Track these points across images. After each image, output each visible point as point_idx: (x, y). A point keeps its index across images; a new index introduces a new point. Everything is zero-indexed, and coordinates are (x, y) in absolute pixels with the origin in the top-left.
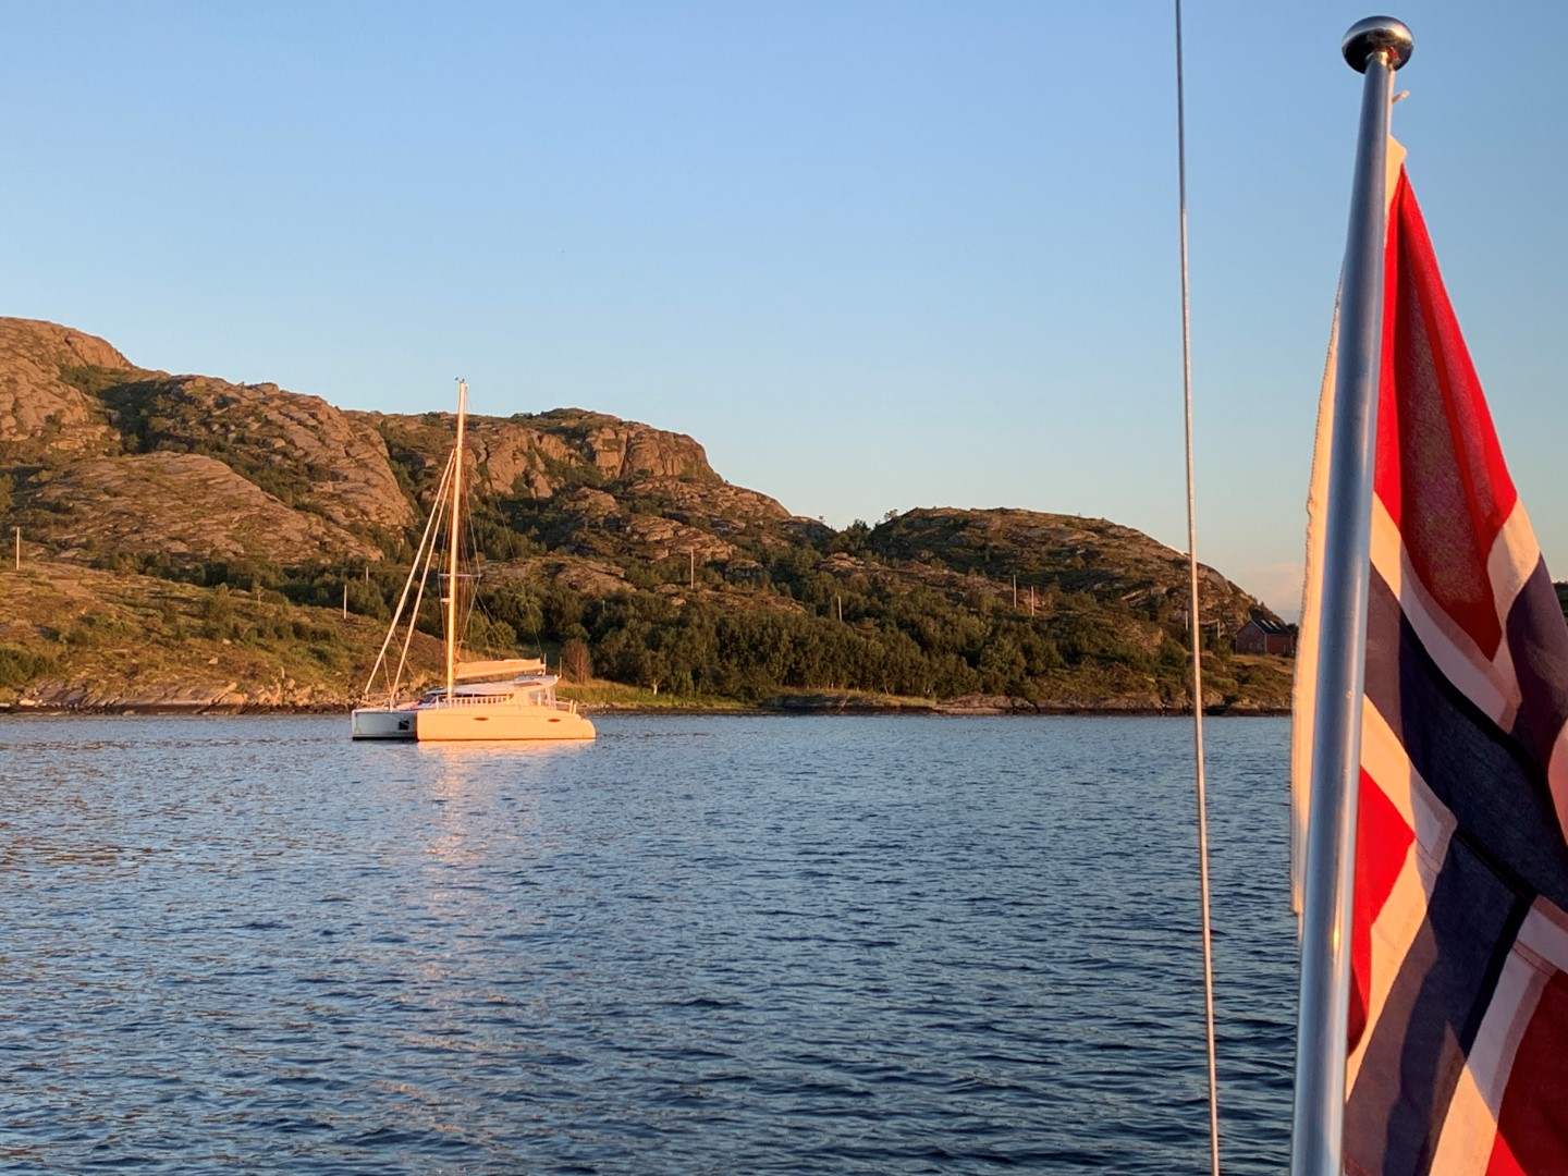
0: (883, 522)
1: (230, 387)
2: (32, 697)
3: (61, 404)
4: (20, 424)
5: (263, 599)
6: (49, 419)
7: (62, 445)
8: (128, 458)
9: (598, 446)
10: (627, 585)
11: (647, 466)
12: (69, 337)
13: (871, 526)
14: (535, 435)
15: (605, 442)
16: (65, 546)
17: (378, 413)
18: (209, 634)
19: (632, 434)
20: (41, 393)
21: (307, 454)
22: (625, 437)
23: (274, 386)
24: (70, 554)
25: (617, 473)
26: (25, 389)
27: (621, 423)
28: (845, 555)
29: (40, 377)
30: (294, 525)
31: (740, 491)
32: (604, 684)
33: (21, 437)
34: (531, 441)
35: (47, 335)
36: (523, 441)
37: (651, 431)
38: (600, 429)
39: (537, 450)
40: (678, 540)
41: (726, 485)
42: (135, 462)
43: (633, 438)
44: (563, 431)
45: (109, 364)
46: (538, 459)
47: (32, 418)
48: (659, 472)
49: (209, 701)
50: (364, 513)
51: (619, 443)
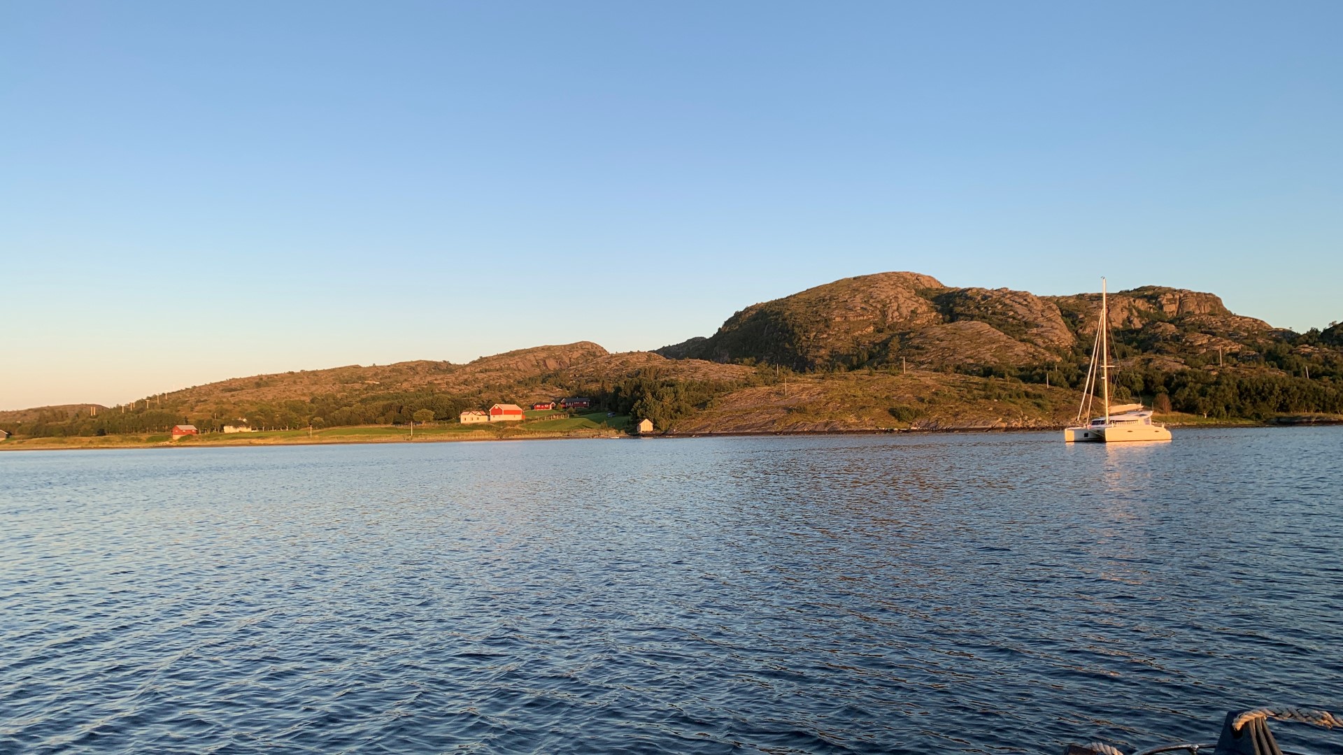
0: (1328, 327)
1: (987, 291)
2: (915, 426)
3: (916, 305)
4: (901, 315)
5: (1010, 381)
6: (912, 311)
7: (918, 322)
8: (945, 325)
9: (1164, 302)
10: (1186, 367)
11: (1191, 309)
12: (918, 277)
13: (1321, 330)
14: (1132, 300)
15: (1168, 300)
16: (922, 363)
17: (1055, 296)
18: (987, 398)
19: (1182, 295)
20: (908, 301)
21: (1024, 317)
22: (1178, 297)
23: (1007, 289)
24: (925, 366)
25: (1175, 314)
26: (901, 300)
27: (1175, 291)
28: (1307, 346)
29: (907, 295)
30: (1020, 348)
31: (1242, 318)
32: (1177, 414)
33: (901, 320)
34: (1130, 303)
35: (909, 277)
36: (1126, 303)
37: (1192, 293)
38: (1164, 294)
39: (1134, 307)
40: (1210, 343)
41: (1235, 316)
42: (949, 326)
43: (1182, 297)
44: (1146, 296)
45: (935, 286)
46: (1134, 311)
47: (905, 312)
48: (1197, 312)
49: (990, 426)
50: (1052, 341)
51: (1175, 300)
